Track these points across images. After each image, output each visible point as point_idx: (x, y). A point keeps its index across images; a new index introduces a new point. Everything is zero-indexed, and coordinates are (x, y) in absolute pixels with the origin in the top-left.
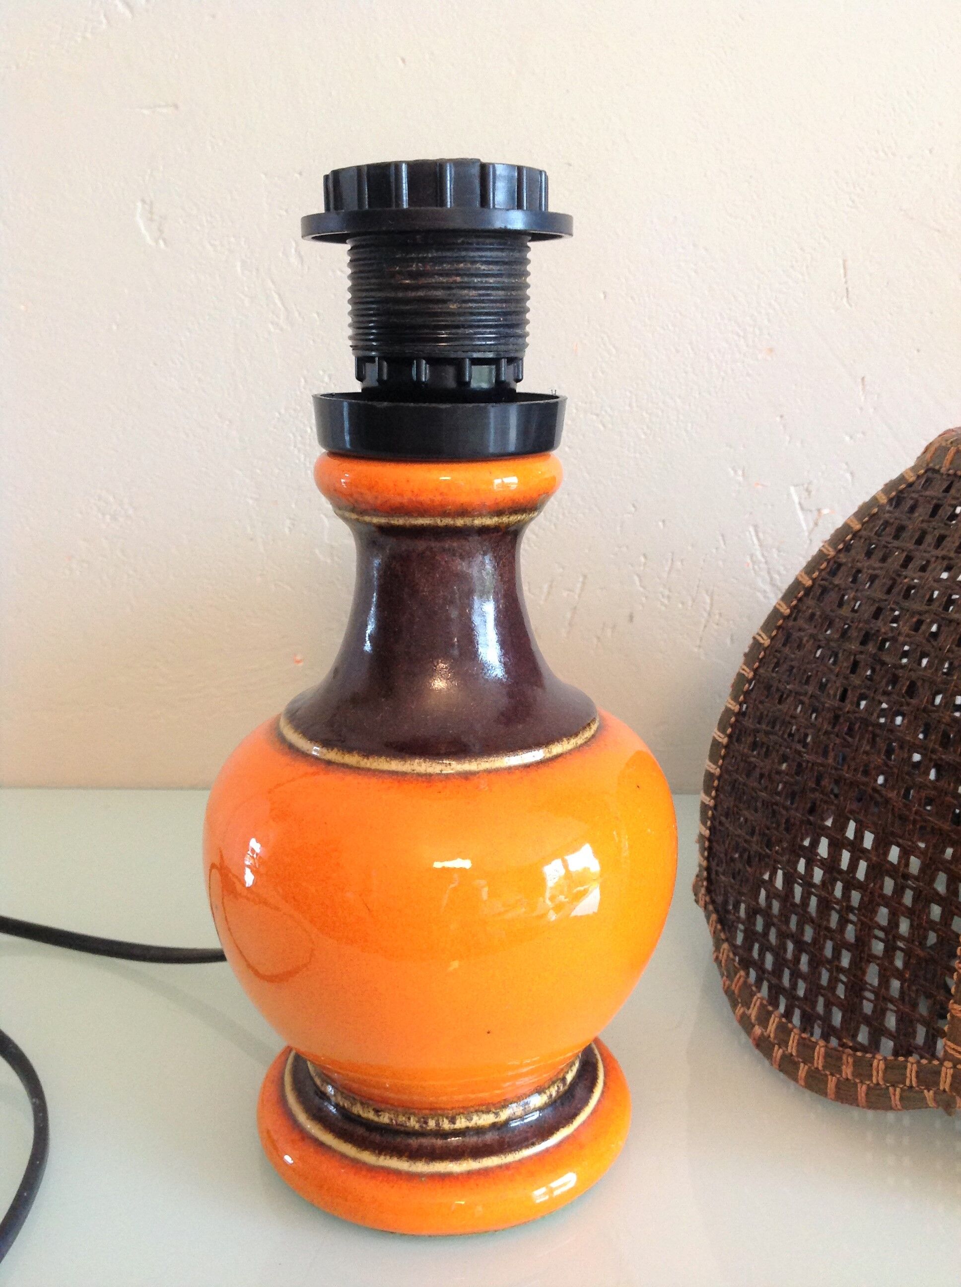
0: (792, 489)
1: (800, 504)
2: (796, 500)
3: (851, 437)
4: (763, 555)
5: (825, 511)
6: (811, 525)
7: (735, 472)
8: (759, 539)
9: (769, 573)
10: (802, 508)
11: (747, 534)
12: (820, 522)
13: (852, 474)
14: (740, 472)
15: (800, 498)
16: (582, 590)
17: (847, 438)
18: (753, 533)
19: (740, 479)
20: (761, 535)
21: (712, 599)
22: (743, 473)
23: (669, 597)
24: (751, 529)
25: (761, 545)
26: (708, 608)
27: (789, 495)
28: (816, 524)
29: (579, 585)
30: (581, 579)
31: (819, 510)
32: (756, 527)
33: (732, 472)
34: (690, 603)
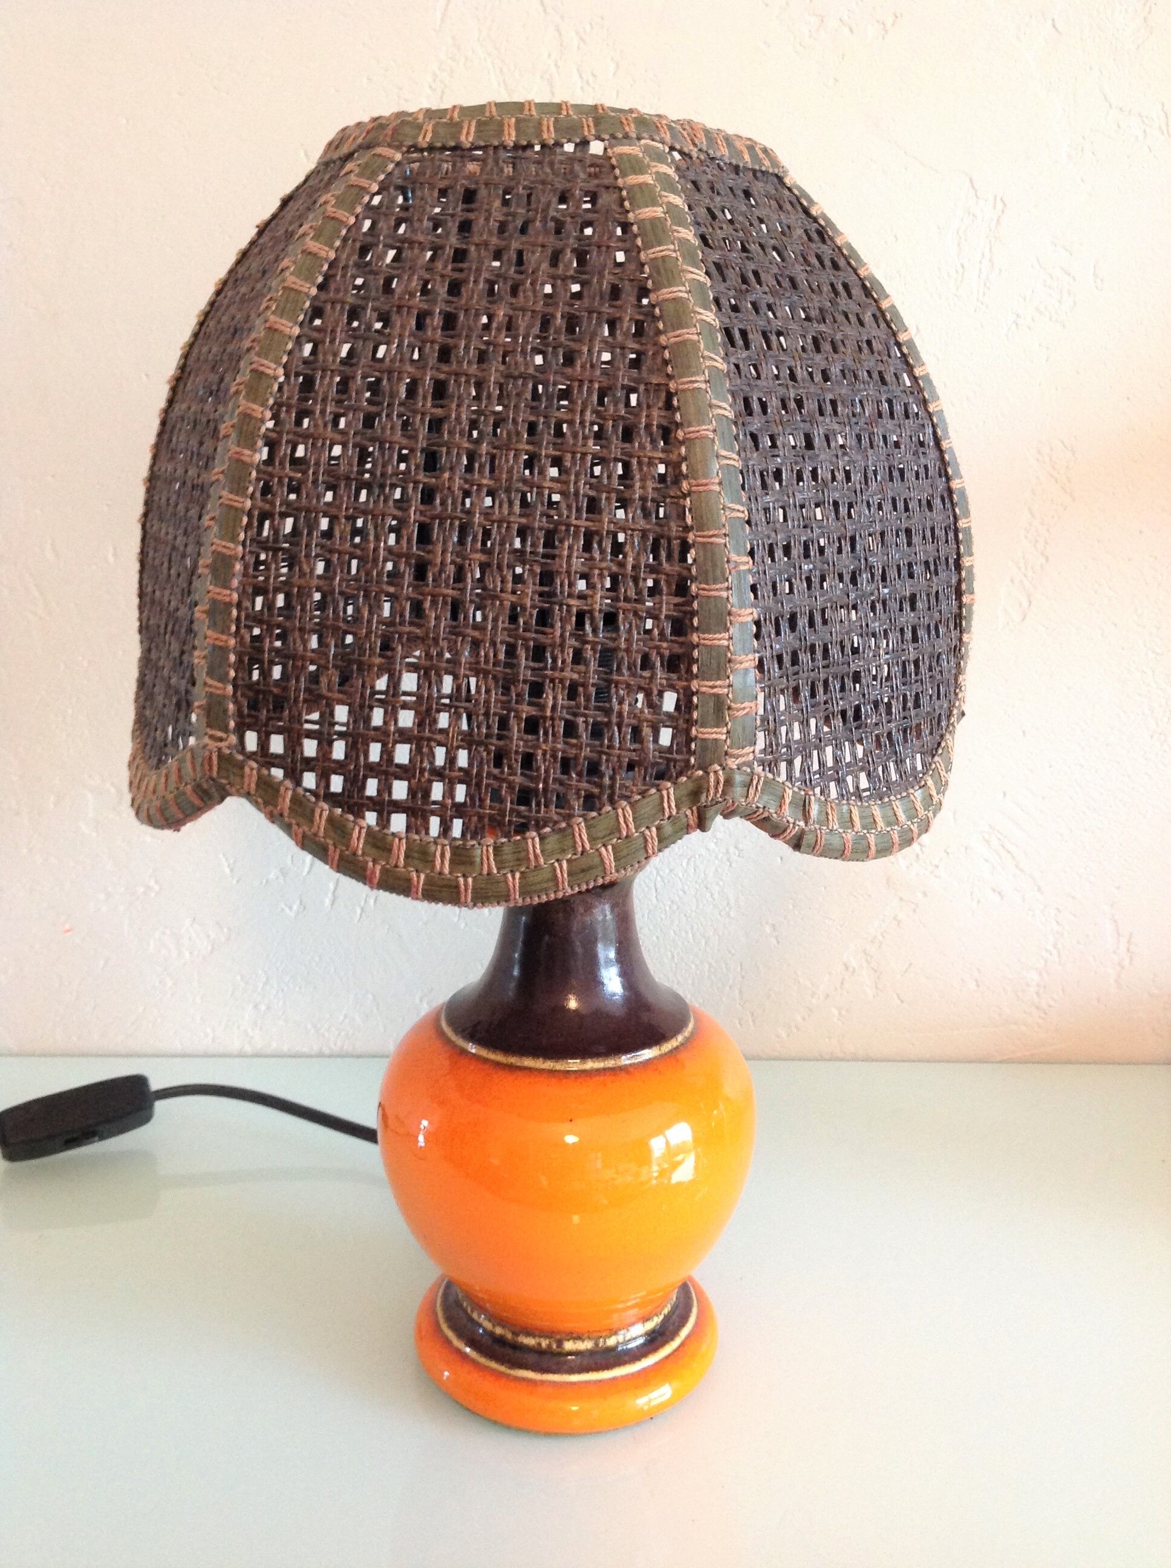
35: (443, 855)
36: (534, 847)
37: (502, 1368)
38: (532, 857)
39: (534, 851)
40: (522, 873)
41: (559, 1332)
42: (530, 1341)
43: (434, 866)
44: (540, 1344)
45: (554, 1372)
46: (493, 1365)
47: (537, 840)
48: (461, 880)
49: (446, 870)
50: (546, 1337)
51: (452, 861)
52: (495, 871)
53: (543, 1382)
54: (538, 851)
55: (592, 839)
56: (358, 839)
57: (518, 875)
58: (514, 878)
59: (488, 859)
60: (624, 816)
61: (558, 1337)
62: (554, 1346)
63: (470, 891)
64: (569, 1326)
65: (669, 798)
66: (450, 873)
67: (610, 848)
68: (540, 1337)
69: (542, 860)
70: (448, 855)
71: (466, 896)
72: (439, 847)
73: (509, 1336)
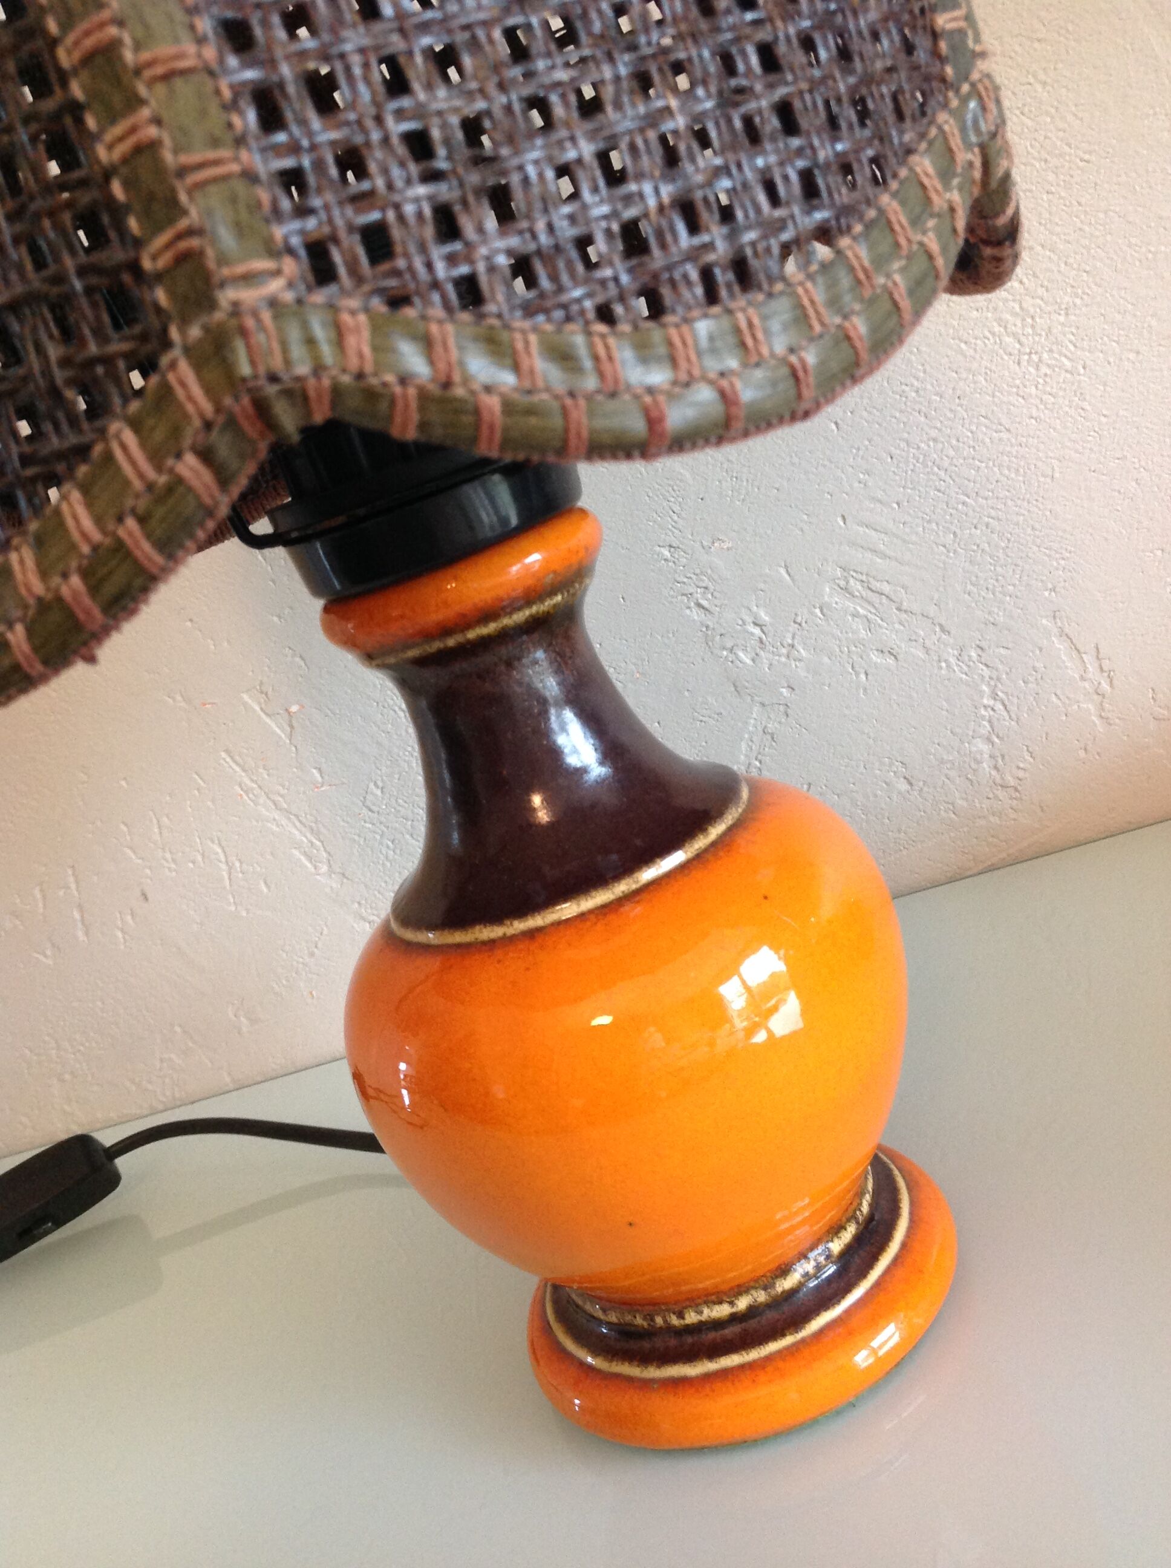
0: (245, 697)
1: (262, 709)
2: (257, 708)
3: (279, 617)
4: (252, 780)
5: (294, 708)
6: (288, 729)
7: (174, 699)
8: (238, 764)
9: (269, 798)
10: (268, 715)
11: (222, 762)
12: (295, 724)
14: (179, 698)
15: (259, 703)
16: (77, 882)
17: (275, 619)
18: (228, 759)
19: (183, 704)
20: (237, 758)
21: (220, 845)
22: (182, 696)
23: (174, 861)
24: (223, 755)
25: (244, 770)
26: (222, 858)
27: (245, 704)
28: (292, 727)
29: (71, 879)
30: (70, 872)
31: (287, 711)
32: (227, 751)
33: (170, 701)
34: (199, 858)
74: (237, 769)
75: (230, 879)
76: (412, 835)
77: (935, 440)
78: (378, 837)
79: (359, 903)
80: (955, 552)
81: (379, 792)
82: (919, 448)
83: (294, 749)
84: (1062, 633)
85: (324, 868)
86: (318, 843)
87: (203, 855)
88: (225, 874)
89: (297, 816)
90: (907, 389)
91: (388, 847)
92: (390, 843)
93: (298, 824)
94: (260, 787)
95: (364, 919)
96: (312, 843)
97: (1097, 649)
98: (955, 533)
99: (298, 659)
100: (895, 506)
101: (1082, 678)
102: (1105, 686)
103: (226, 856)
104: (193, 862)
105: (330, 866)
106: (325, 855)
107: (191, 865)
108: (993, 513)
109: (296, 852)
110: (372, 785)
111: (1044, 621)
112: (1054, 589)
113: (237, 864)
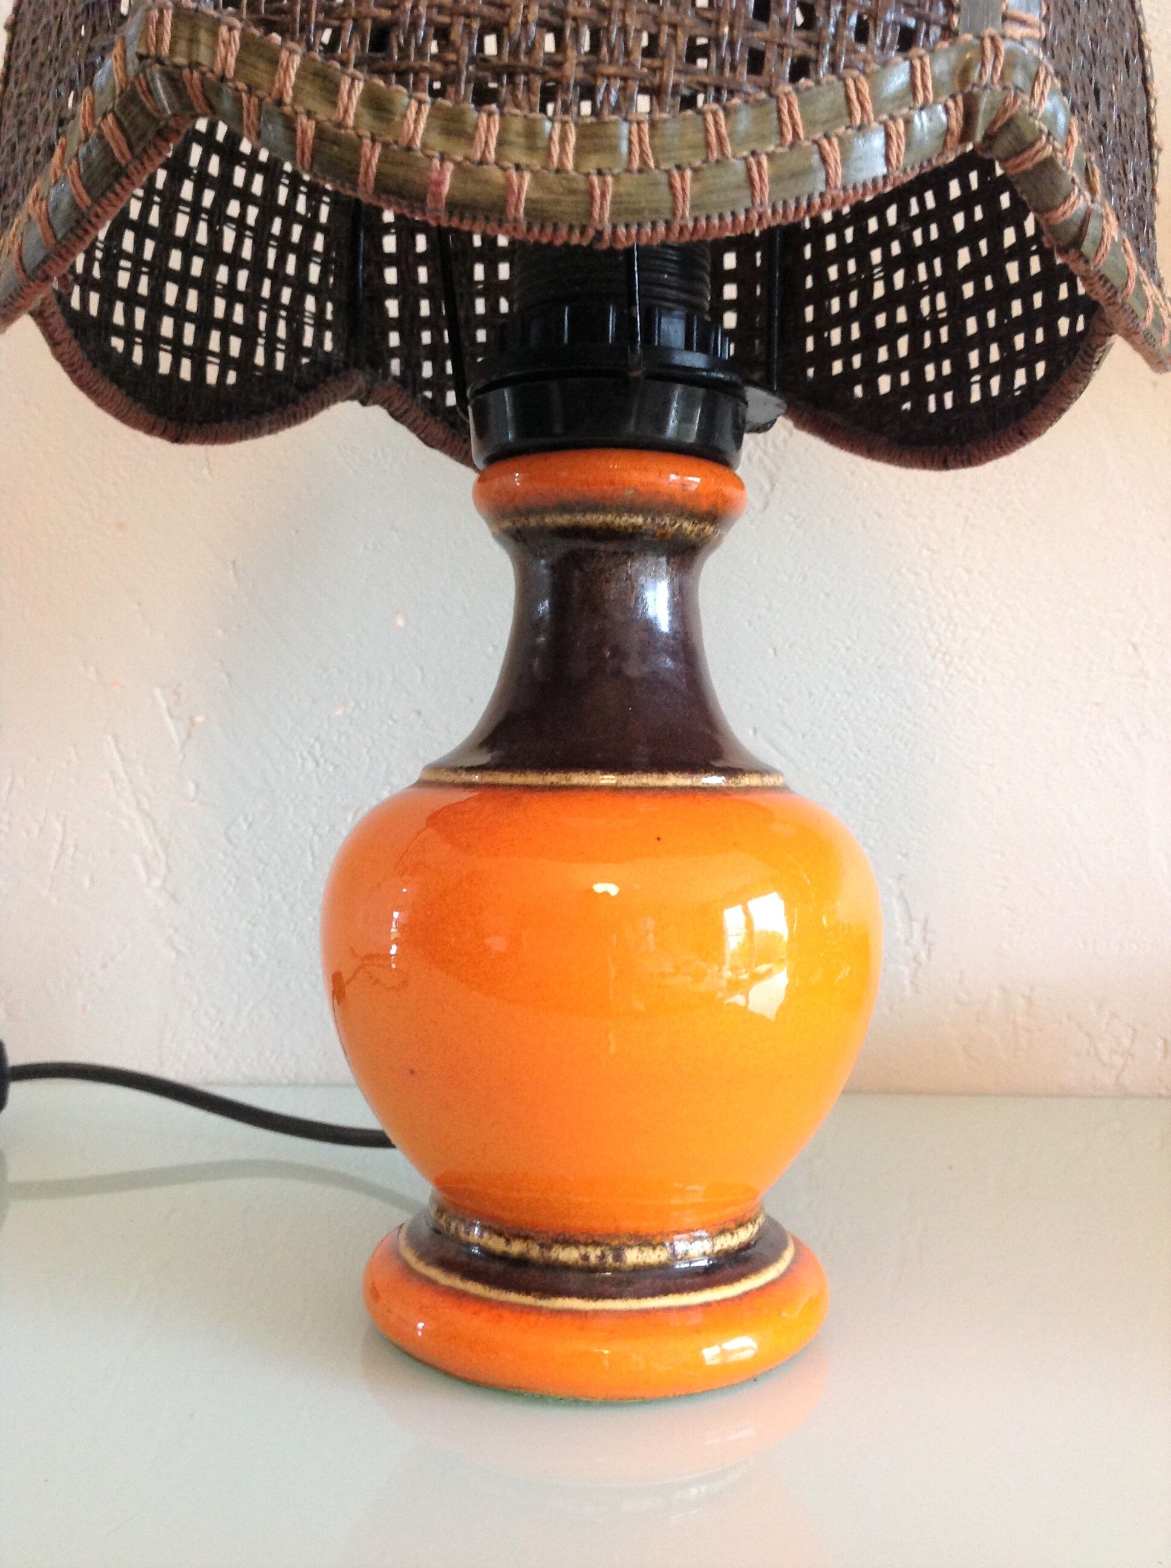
1: (168, 709)
2: (164, 705)
3: (225, 632)
4: (126, 772)
5: (199, 719)
6: (185, 736)
7: (87, 669)
8: (120, 752)
9: (134, 795)
10: (171, 716)
11: (105, 744)
12: (193, 733)
13: (229, 675)
15: (168, 702)
17: (220, 632)
18: (112, 744)
19: (93, 677)
20: (122, 746)
21: (64, 825)
22: (96, 669)
23: (9, 823)
24: (109, 738)
25: (123, 760)
26: (59, 837)
27: (154, 698)
28: (189, 736)
31: (191, 719)
32: (115, 737)
33: (83, 669)
34: (36, 830)
35: (563, 139)
36: (716, 123)
37: (528, 1300)
38: (713, 139)
39: (718, 132)
40: (696, 171)
41: (617, 1236)
42: (569, 1255)
43: (549, 155)
44: (586, 1258)
45: (613, 1297)
46: (513, 1297)
47: (721, 114)
48: (595, 180)
49: (570, 165)
50: (596, 1244)
51: (579, 151)
52: (652, 164)
53: (596, 1313)
54: (724, 131)
55: (810, 124)
56: (416, 121)
57: (688, 174)
58: (683, 178)
59: (641, 141)
60: (858, 91)
61: (615, 1243)
62: (610, 1259)
63: (609, 198)
64: (628, 1224)
65: (923, 71)
66: (577, 167)
67: (835, 141)
68: (586, 1244)
69: (729, 150)
70: (572, 138)
71: (602, 208)
72: (558, 126)
73: (535, 1252)
74: (117, 757)
75: (57, 861)
76: (259, 879)
77: (849, 694)
78: (225, 870)
79: (176, 930)
80: (836, 793)
81: (245, 827)
82: (834, 695)
83: (181, 757)
84: (902, 897)
85: (157, 883)
86: (162, 856)
87: (41, 829)
88: (54, 855)
89: (154, 823)
90: (840, 645)
91: (230, 882)
92: (234, 880)
93: (151, 831)
94: (131, 781)
95: (173, 947)
96: (156, 854)
97: (926, 920)
98: (841, 778)
99: (223, 676)
100: (800, 736)
101: (907, 942)
102: (923, 955)
103: (64, 837)
104: (28, 833)
105: (164, 882)
106: (163, 869)
107: (24, 834)
108: (877, 772)
109: (137, 859)
110: (241, 818)
111: (890, 881)
112: (906, 855)
113: (71, 851)
